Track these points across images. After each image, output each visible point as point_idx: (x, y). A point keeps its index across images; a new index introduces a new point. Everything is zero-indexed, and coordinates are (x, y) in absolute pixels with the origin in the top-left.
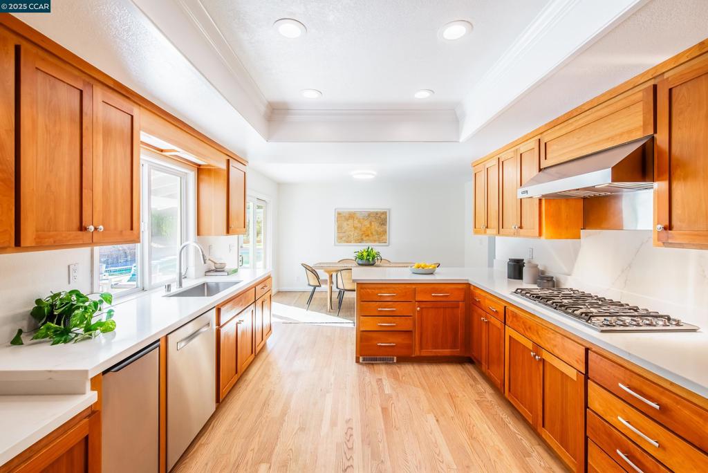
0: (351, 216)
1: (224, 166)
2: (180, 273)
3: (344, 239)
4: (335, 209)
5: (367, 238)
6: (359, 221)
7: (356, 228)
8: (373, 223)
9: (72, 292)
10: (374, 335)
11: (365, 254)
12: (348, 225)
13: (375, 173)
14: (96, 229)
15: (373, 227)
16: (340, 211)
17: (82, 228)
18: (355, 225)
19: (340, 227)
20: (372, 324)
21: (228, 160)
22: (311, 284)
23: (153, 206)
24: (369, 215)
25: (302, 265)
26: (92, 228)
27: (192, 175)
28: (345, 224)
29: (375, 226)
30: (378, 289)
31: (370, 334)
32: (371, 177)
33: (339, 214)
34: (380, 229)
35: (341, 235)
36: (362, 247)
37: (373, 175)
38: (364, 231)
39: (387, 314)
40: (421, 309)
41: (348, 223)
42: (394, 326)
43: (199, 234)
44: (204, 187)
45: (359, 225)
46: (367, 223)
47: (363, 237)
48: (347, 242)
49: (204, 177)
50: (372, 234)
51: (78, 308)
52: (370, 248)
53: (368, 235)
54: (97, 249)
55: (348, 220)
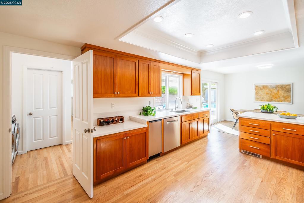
0: (265, 87)
1: (190, 73)
2: (176, 106)
3: (259, 99)
4: (254, 84)
5: (275, 99)
6: (270, 90)
7: (267, 94)
8: (280, 91)
9: (149, 106)
10: (248, 141)
11: (266, 107)
12: (262, 92)
13: (272, 65)
14: (151, 93)
15: (280, 93)
16: (257, 85)
17: (149, 93)
18: (267, 92)
19: (257, 93)
20: (246, 136)
21: (191, 71)
22: (235, 118)
23: (169, 86)
24: (277, 86)
25: (231, 109)
26: (150, 93)
27: (181, 77)
28: (260, 92)
29: (282, 93)
30: (251, 121)
31: (245, 140)
32: (271, 67)
33: (257, 86)
34: (286, 94)
35: (258, 97)
36: (265, 104)
37: (271, 66)
38: (273, 96)
39: (254, 133)
40: (276, 135)
41: (263, 91)
42: (258, 140)
43: (183, 95)
44: (185, 80)
45: (269, 92)
46: (275, 91)
47: (273, 98)
48: (262, 101)
49: (185, 77)
50: (279, 97)
51: (149, 110)
52: (269, 104)
53: (276, 98)
54: (155, 97)
55: (262, 90)
